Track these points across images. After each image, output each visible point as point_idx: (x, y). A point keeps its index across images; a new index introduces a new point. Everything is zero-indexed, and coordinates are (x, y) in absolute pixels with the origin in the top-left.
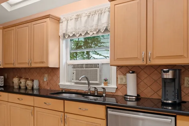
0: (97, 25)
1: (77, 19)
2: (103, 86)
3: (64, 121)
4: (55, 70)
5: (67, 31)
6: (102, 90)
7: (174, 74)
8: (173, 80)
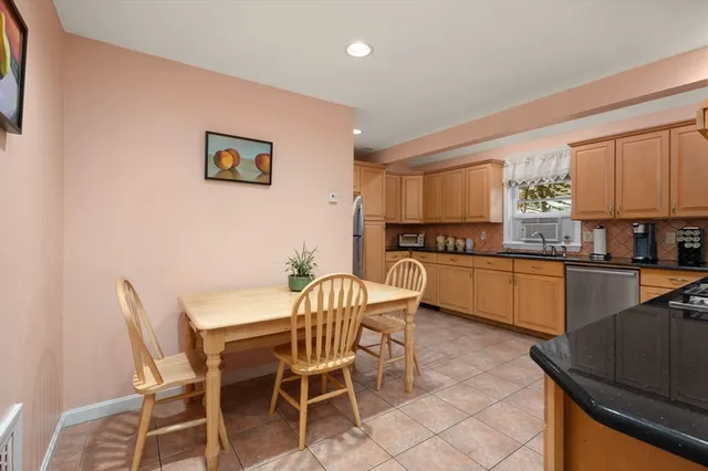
0: (556, 171)
1: (527, 163)
2: (563, 244)
3: (514, 281)
4: (498, 226)
5: (513, 177)
6: (562, 250)
7: (646, 229)
8: (645, 235)
